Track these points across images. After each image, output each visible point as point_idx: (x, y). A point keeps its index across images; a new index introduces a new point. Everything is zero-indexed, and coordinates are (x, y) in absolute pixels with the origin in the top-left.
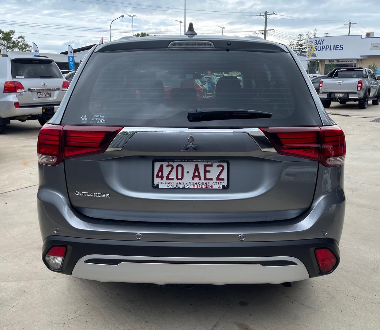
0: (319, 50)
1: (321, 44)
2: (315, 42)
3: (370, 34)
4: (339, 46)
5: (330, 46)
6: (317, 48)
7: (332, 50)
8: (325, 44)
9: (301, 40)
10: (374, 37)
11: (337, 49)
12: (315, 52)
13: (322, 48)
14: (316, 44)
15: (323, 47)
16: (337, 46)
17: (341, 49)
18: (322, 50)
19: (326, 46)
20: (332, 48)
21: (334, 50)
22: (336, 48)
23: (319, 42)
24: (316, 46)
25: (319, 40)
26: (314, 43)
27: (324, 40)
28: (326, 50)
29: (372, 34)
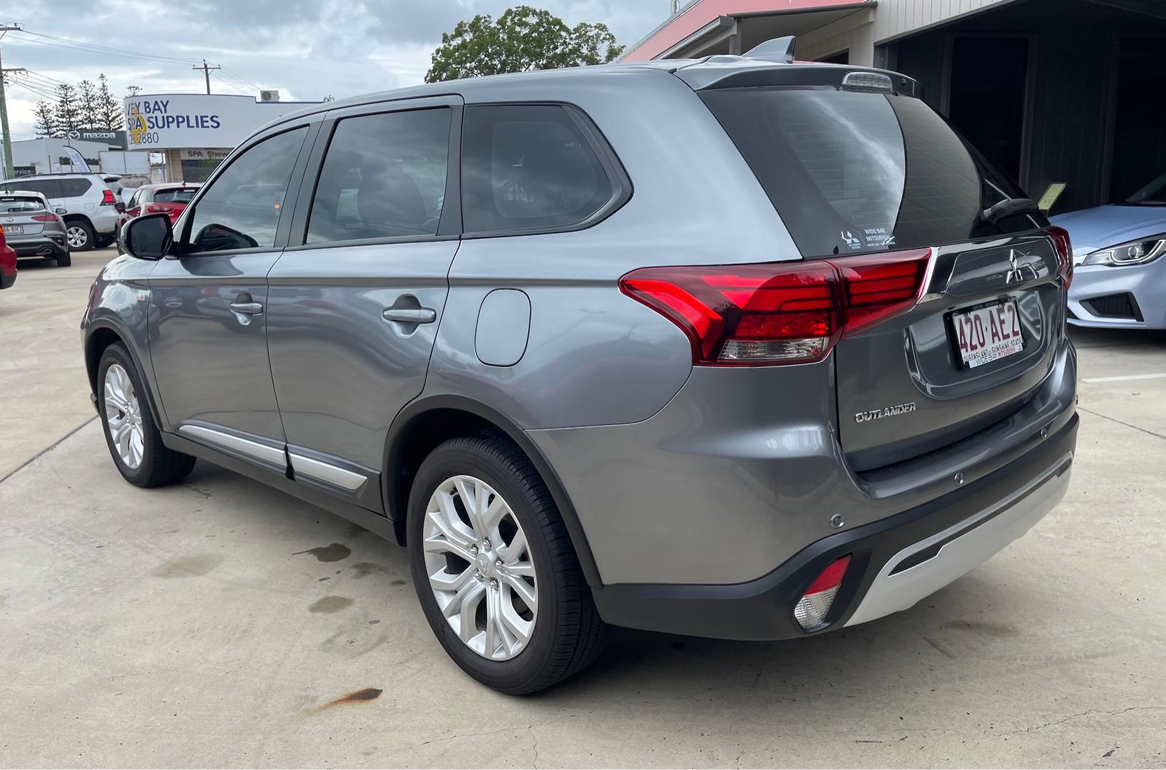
0: (161, 125)
1: (163, 111)
2: (146, 108)
3: (270, 95)
4: (209, 119)
5: (188, 117)
6: (154, 120)
7: (193, 127)
8: (172, 111)
9: (70, 102)
10: (280, 101)
11: (205, 124)
12: (152, 131)
13: (168, 123)
14: (148, 110)
15: (170, 120)
16: (205, 119)
17: (215, 125)
18: (168, 127)
19: (178, 117)
20: (193, 123)
21: (198, 126)
22: (201, 121)
23: (157, 107)
24: (150, 114)
25: (156, 103)
26: (142, 109)
27: (168, 102)
28: (178, 127)
29: (274, 94)
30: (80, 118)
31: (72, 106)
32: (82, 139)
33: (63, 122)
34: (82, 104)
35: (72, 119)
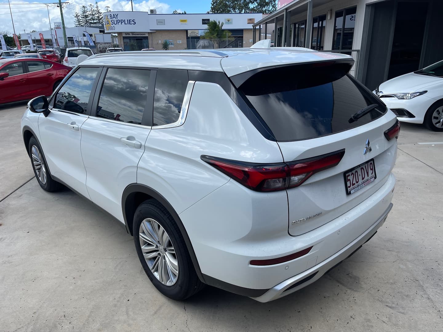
0: (115, 23)
1: (116, 18)
2: (110, 17)
3: (153, 11)
4: (132, 21)
5: (124, 20)
6: (113, 21)
7: (126, 24)
8: (119, 18)
10: (157, 14)
11: (131, 23)
12: (113, 26)
13: (118, 22)
14: (111, 18)
15: (119, 21)
16: (130, 21)
17: (134, 23)
18: (118, 24)
19: (121, 20)
20: (126, 22)
21: (128, 24)
22: (129, 22)
23: (114, 17)
24: (112, 19)
25: (114, 14)
27: (118, 14)
28: (121, 24)
29: (155, 11)
30: (89, 18)
31: (87, 14)
32: (90, 27)
33: (83, 20)
34: (90, 13)
35: (87, 19)
